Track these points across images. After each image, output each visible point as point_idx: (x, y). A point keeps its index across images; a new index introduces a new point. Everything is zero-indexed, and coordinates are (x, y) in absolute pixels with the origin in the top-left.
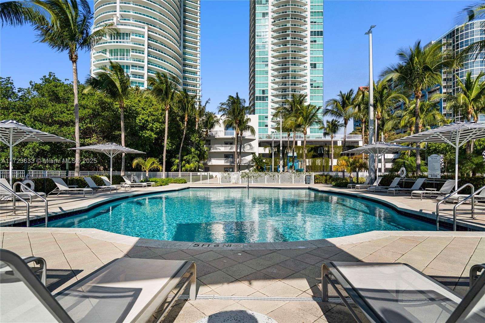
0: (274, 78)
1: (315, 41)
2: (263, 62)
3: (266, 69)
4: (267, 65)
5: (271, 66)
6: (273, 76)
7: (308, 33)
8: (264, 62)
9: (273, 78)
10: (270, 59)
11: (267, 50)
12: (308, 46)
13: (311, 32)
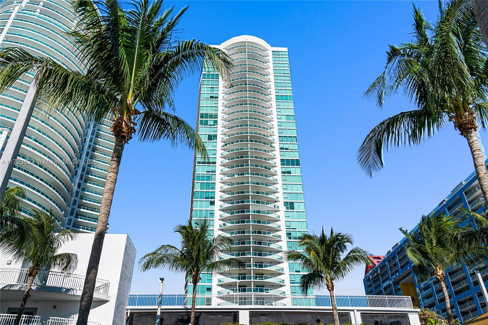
0: (224, 222)
1: (289, 172)
2: (206, 198)
3: (211, 208)
4: (212, 203)
5: (218, 204)
6: (223, 220)
7: (278, 161)
8: (208, 198)
9: (222, 222)
10: (218, 195)
11: (213, 182)
12: (279, 177)
13: (282, 160)
